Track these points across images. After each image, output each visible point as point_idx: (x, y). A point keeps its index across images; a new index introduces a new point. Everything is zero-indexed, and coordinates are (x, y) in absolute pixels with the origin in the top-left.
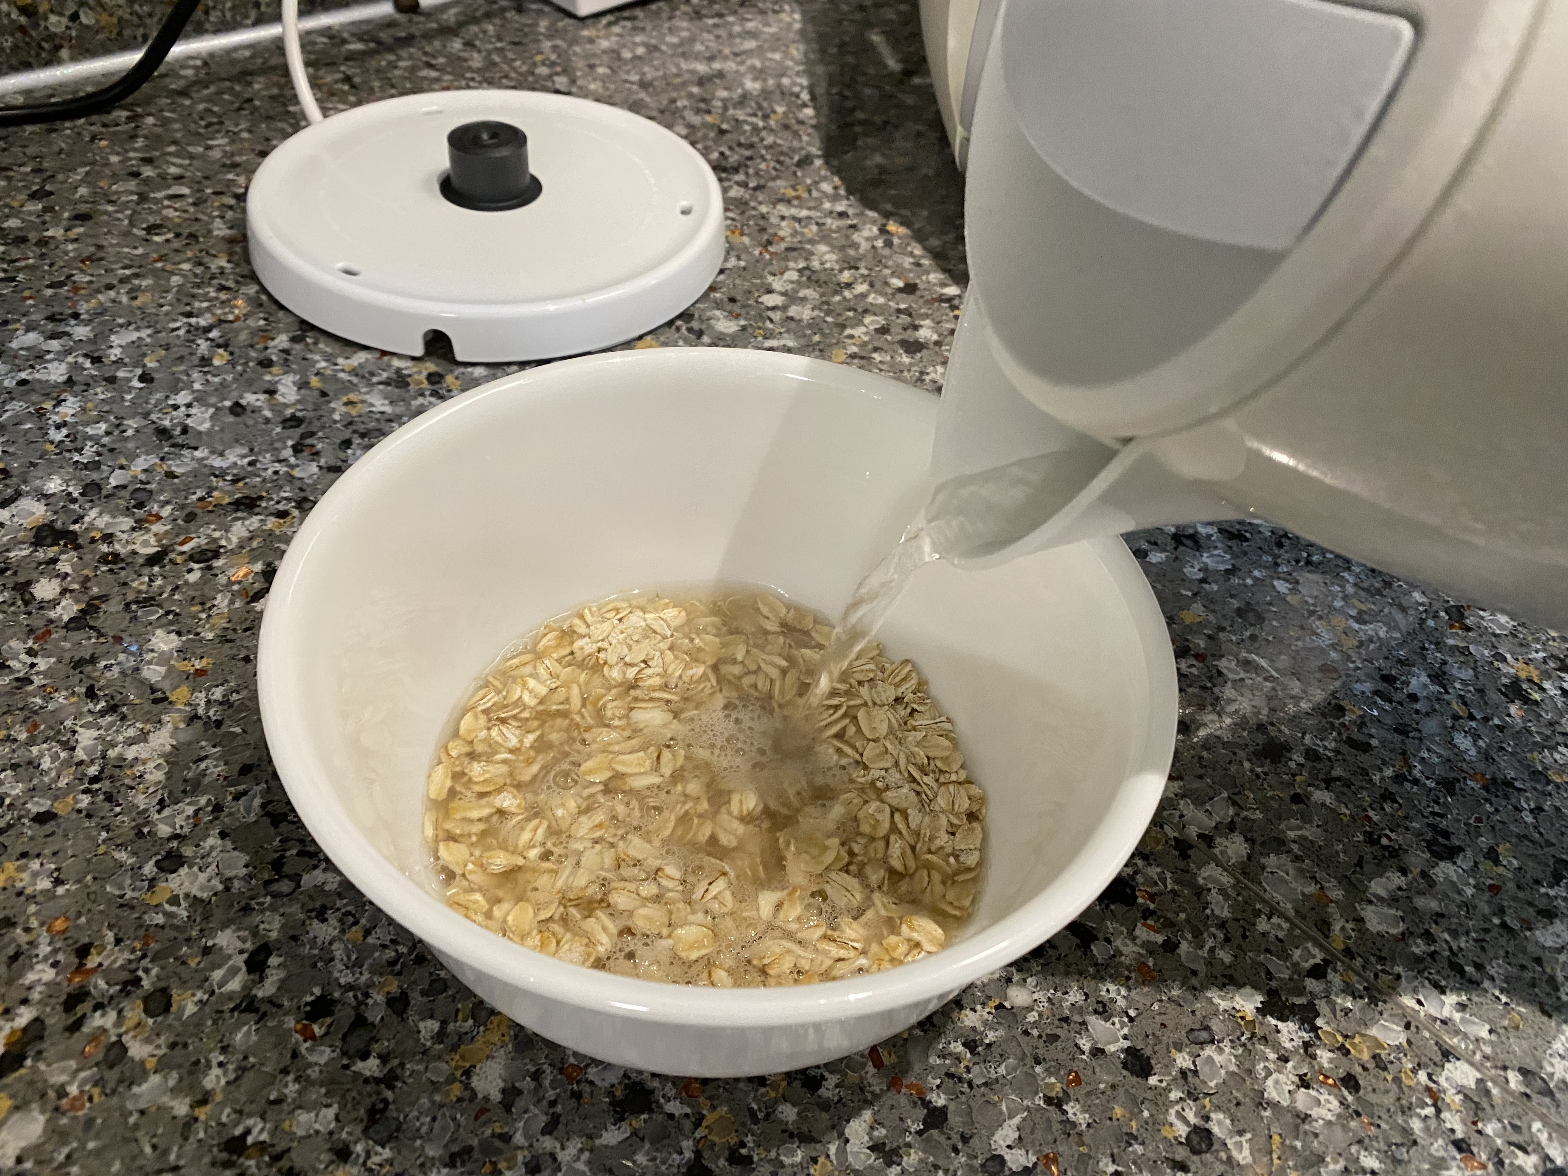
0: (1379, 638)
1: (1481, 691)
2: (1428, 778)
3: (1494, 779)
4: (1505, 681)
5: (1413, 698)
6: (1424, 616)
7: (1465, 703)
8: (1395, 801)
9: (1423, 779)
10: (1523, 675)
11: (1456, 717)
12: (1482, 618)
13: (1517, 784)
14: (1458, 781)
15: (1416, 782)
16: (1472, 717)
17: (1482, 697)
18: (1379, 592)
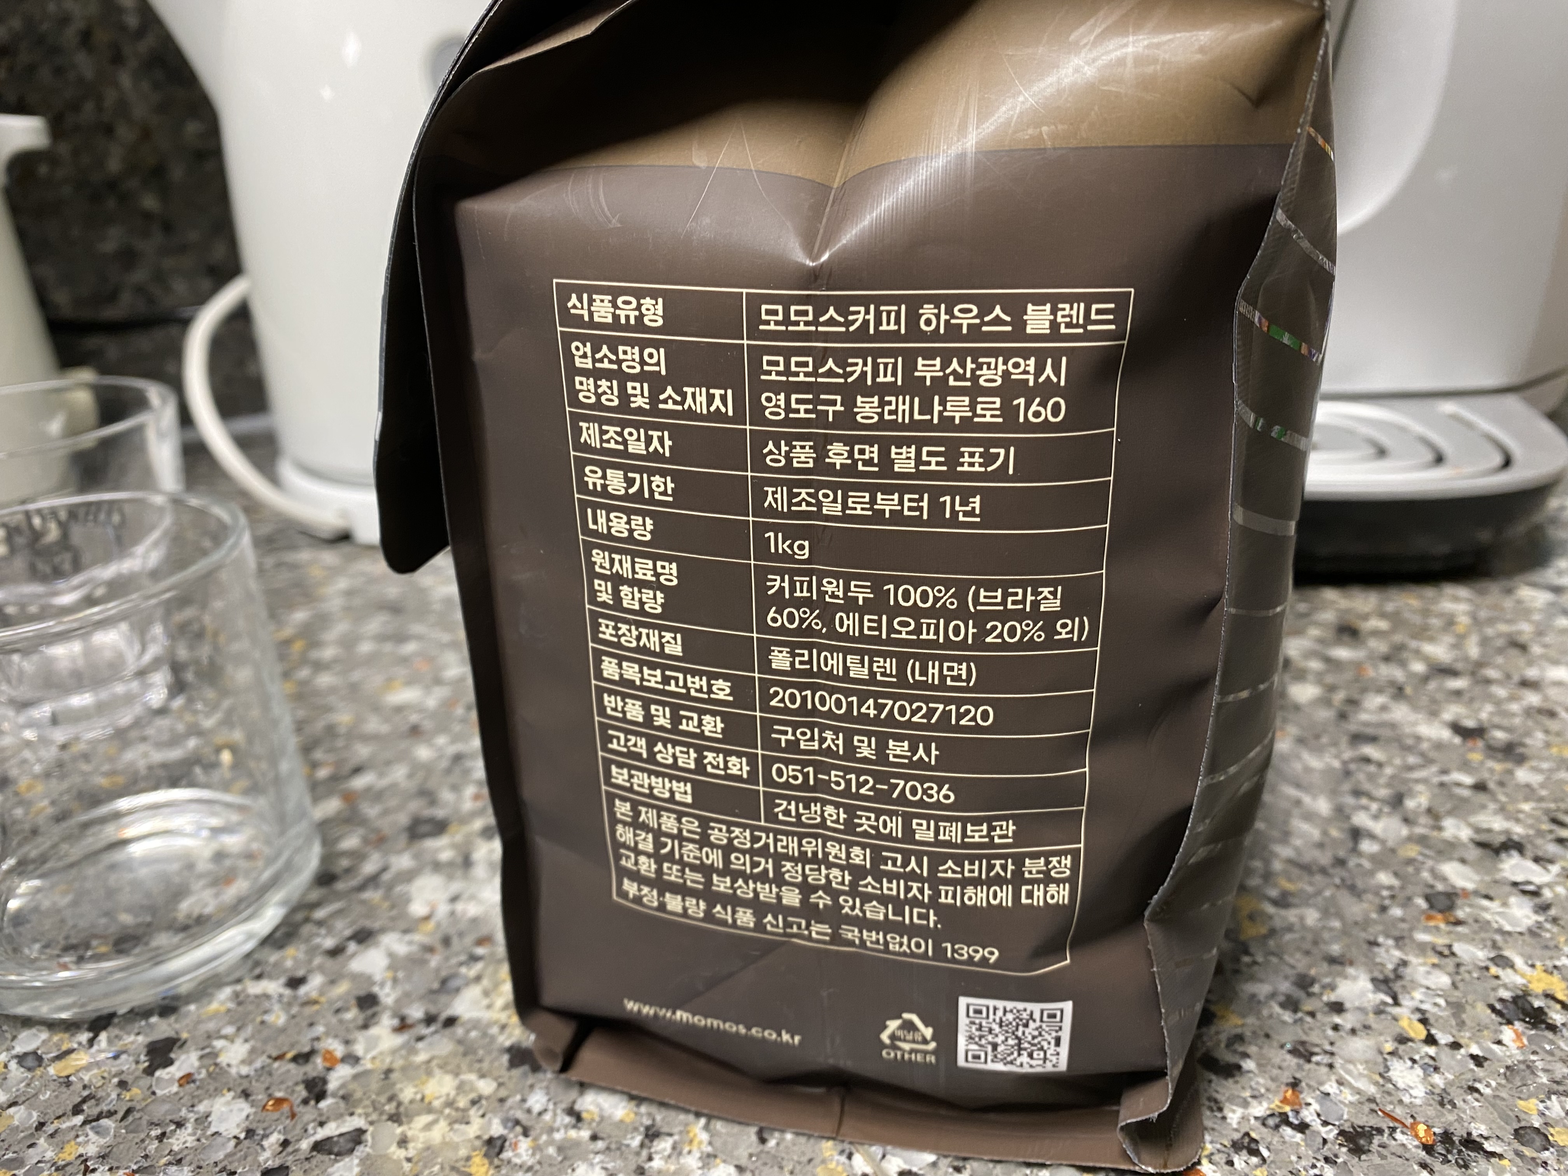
0: (1304, 927)
1: (1457, 1008)
2: (1325, 1123)
3: (1446, 1137)
4: (1506, 995)
5: (1338, 1008)
6: (1387, 902)
7: (1424, 1021)
8: (1255, 1152)
9: (1316, 1124)
10: (1537, 987)
11: (1403, 1040)
12: (1486, 909)
13: (1488, 1146)
14: (1380, 1131)
15: (1302, 1127)
16: (1430, 1040)
17: (1455, 1015)
18: (1323, 871)
